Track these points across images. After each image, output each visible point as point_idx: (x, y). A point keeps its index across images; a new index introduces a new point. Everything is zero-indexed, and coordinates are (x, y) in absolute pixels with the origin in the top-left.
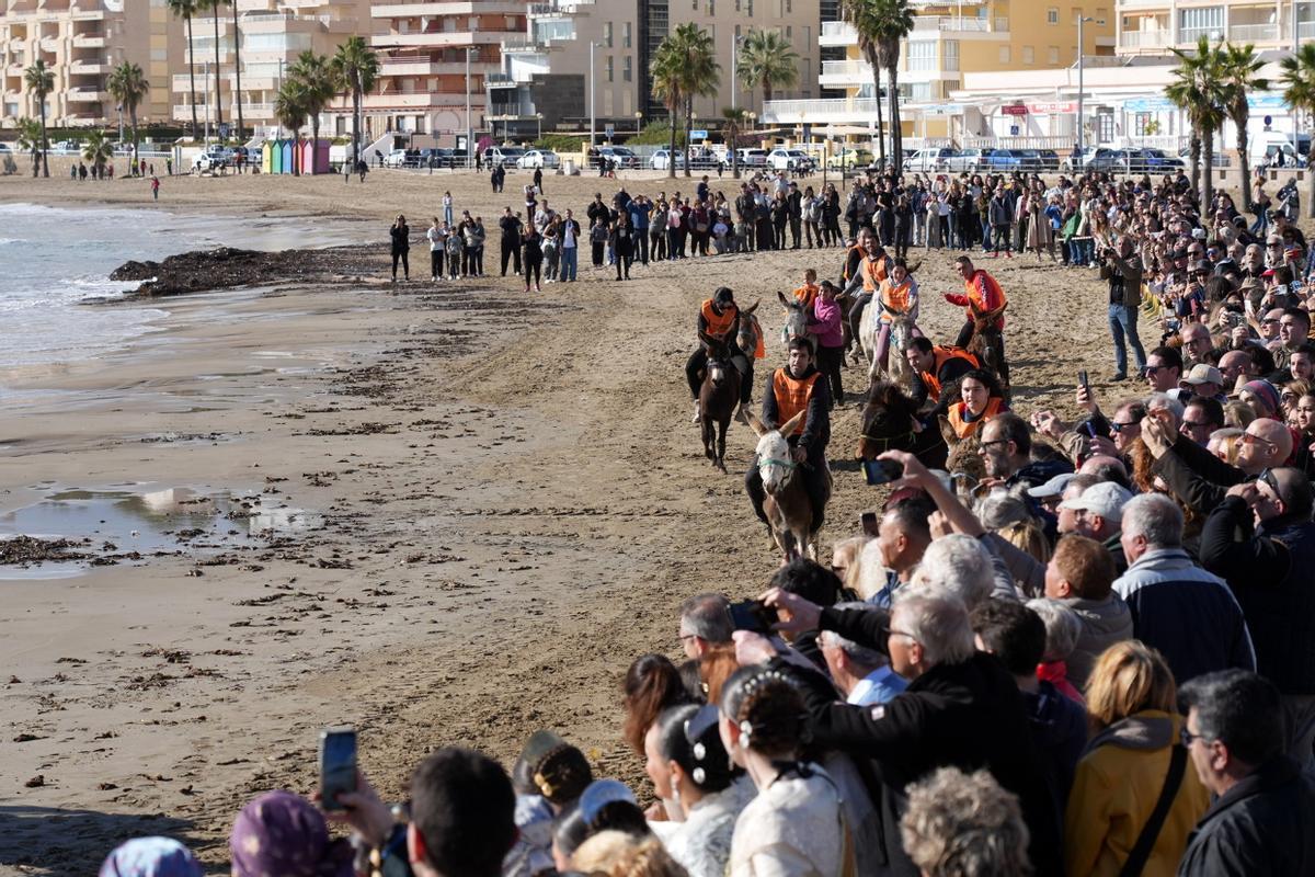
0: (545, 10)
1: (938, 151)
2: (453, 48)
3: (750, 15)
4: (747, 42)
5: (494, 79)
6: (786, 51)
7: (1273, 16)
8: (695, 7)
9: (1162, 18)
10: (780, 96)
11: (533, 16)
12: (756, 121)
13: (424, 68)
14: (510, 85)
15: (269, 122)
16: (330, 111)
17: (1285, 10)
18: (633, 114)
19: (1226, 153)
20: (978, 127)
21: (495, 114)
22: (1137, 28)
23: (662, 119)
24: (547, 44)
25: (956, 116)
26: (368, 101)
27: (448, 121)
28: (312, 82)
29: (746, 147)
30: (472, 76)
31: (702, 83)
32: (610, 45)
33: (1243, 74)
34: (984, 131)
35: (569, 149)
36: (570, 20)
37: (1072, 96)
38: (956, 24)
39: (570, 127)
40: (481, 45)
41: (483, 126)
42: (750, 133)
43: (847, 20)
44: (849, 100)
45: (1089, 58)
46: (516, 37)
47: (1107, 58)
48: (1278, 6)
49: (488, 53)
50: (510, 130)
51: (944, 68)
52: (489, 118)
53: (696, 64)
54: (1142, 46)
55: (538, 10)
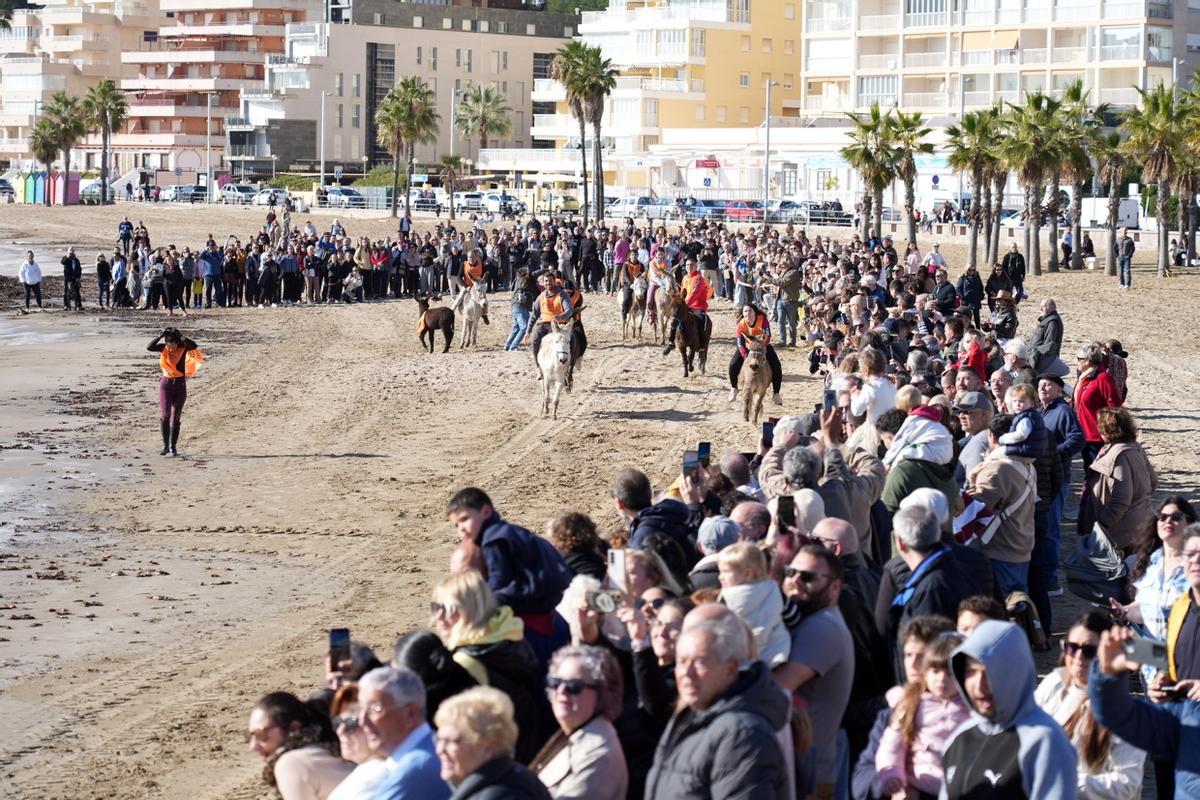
0: (280, 61)
1: (637, 199)
2: (195, 93)
3: (470, 70)
4: (465, 96)
5: (233, 122)
6: (501, 105)
7: (942, 85)
8: (419, 62)
9: (842, 84)
10: (496, 145)
11: (270, 66)
12: (472, 167)
13: (169, 111)
14: (248, 128)
15: (24, 156)
16: (79, 147)
17: (953, 80)
18: (360, 157)
19: (896, 208)
20: (674, 179)
21: (234, 154)
22: (821, 93)
23: (386, 163)
24: (283, 92)
25: (655, 168)
26: (116, 139)
27: (190, 160)
28: (65, 120)
29: (462, 190)
30: (213, 119)
31: (423, 132)
32: (341, 94)
33: (912, 138)
34: (679, 182)
35: (301, 188)
36: (305, 70)
37: (760, 153)
38: (656, 84)
39: (302, 167)
40: (222, 91)
41: (222, 165)
42: (466, 178)
43: (556, 78)
44: (558, 151)
45: (775, 118)
46: (254, 84)
47: (792, 119)
48: (947, 77)
49: (228, 98)
50: (246, 169)
51: (645, 124)
52: (228, 158)
53: (418, 113)
54: (824, 109)
55: (276, 61)
